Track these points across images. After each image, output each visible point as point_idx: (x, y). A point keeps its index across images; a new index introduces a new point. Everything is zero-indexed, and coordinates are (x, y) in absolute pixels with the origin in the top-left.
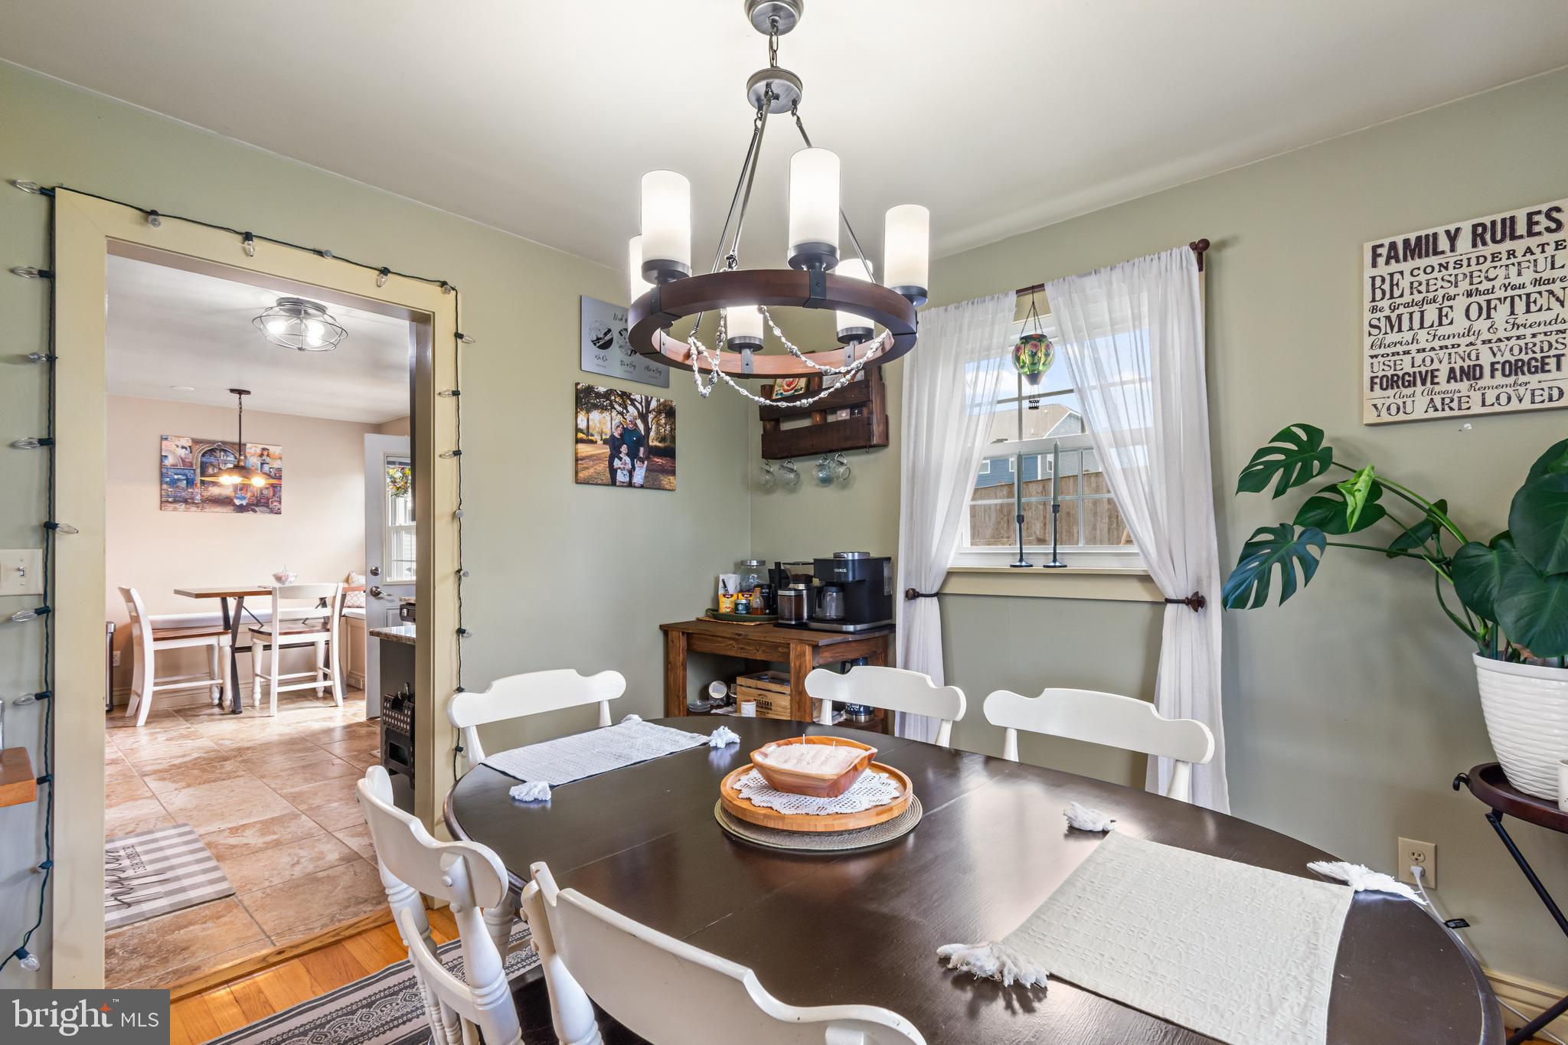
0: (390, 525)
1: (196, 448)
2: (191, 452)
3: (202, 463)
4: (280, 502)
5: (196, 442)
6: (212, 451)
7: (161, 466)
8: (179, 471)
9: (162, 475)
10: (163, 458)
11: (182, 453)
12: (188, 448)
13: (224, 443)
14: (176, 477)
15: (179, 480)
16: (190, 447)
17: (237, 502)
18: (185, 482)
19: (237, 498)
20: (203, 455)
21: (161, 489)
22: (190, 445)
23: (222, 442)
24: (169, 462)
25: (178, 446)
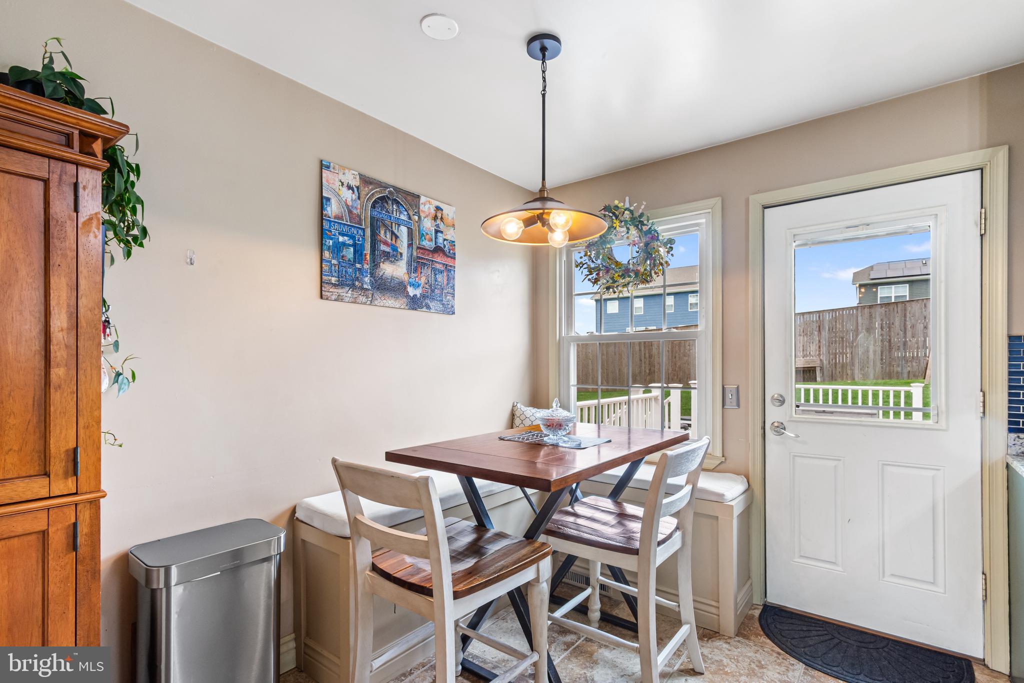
0: (563, 335)
1: (365, 191)
2: (359, 198)
3: (372, 218)
4: (453, 296)
5: (366, 181)
6: (383, 199)
7: (322, 217)
8: (345, 229)
9: (322, 234)
10: (323, 202)
11: (348, 195)
12: (355, 189)
13: (397, 190)
14: (341, 239)
15: (344, 244)
16: (358, 188)
17: (411, 291)
18: (352, 249)
19: (412, 285)
20: (373, 206)
21: (322, 260)
22: (358, 184)
23: (395, 188)
24: (333, 209)
25: (343, 184)
